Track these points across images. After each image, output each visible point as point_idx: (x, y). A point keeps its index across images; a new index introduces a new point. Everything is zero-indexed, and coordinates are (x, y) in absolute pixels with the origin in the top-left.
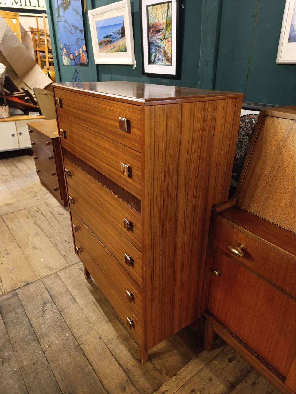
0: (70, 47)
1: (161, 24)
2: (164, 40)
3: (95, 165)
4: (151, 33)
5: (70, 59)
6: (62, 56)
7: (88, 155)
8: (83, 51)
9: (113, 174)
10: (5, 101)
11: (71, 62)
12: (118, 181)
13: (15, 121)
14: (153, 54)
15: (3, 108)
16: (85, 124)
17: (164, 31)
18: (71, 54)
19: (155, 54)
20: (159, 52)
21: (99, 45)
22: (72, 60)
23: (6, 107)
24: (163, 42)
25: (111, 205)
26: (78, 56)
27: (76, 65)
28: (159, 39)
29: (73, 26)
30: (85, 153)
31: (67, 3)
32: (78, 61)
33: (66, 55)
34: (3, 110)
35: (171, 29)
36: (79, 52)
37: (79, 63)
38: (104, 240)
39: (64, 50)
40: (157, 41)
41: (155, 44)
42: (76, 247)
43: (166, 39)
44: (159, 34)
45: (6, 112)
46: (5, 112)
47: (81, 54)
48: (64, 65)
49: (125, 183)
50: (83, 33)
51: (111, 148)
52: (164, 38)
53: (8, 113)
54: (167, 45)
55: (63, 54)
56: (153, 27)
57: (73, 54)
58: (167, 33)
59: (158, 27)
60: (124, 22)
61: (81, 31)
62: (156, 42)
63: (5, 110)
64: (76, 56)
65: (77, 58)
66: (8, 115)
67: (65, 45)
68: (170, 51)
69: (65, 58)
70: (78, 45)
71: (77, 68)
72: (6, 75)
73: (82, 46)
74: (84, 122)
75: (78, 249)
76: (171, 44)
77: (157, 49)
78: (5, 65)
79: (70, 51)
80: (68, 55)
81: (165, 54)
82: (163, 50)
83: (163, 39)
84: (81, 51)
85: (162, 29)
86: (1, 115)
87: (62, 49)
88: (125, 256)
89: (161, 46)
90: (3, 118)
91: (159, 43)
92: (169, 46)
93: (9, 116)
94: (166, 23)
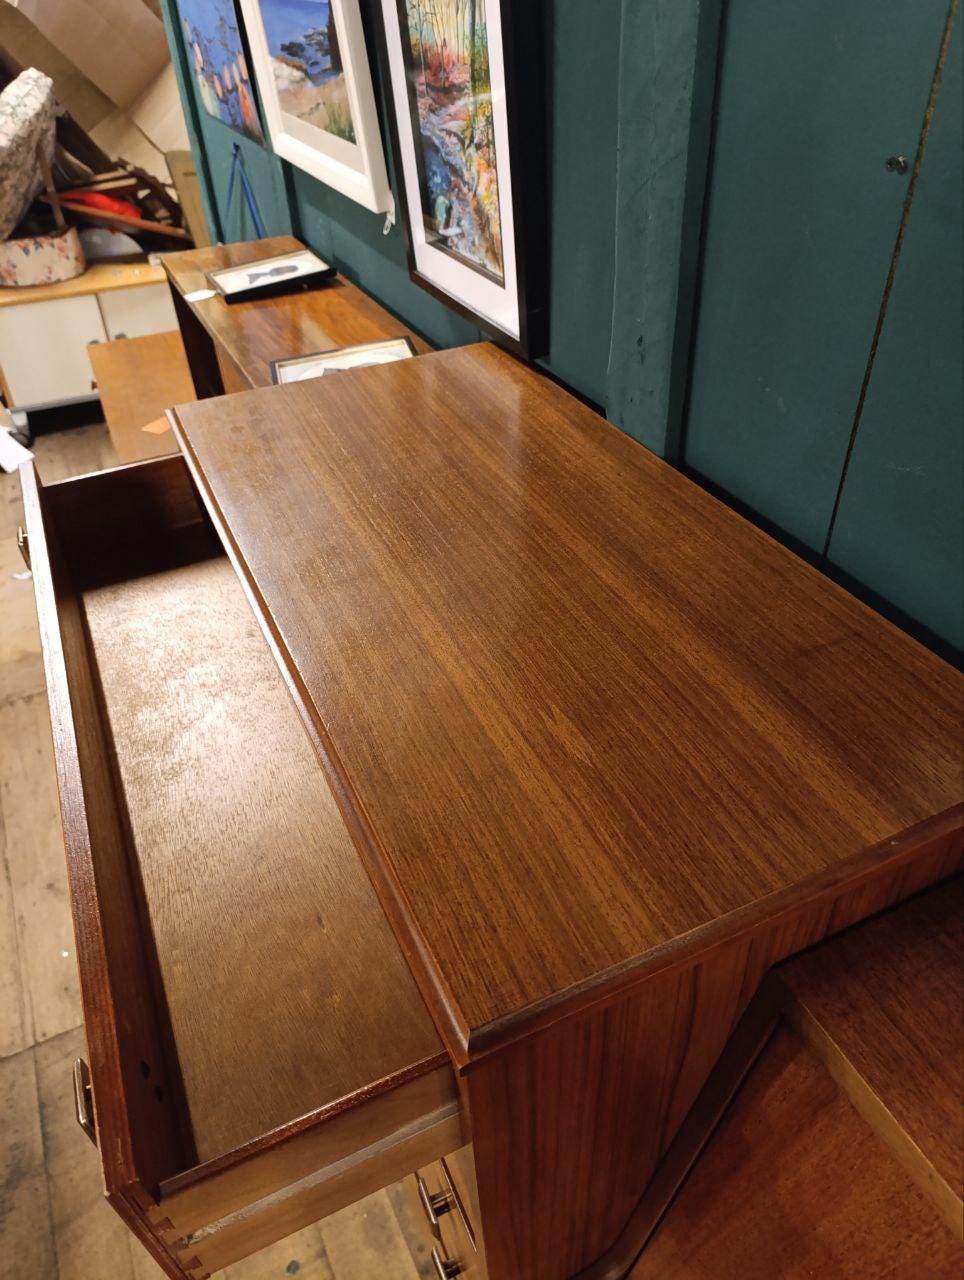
1: (454, 58)
2: (473, 147)
4: (422, 94)
5: (216, 96)
6: (195, 72)
8: (242, 80)
10: (60, 219)
11: (221, 110)
13: (96, 294)
15: (52, 246)
17: (467, 101)
18: (215, 77)
22: (222, 101)
23: (66, 241)
24: (471, 157)
26: (232, 91)
27: (235, 125)
28: (455, 135)
32: (235, 113)
33: (207, 73)
34: (55, 251)
36: (232, 75)
37: (239, 121)
39: (198, 51)
40: (447, 140)
41: (443, 153)
43: (478, 147)
44: (452, 108)
45: (67, 258)
46: (64, 260)
47: (240, 92)
52: (472, 137)
53: (76, 259)
54: (484, 177)
55: (198, 68)
56: (427, 64)
57: (220, 79)
58: (482, 119)
59: (445, 70)
62: (444, 143)
63: (61, 250)
64: (229, 92)
65: (230, 97)
66: (76, 268)
68: (497, 214)
69: (204, 85)
71: (238, 138)
72: (61, 111)
73: (235, 55)
76: (495, 179)
77: (450, 181)
78: (47, 74)
80: (208, 76)
81: (481, 219)
82: (471, 194)
83: (467, 142)
84: (236, 73)
85: (460, 90)
86: (50, 272)
87: (192, 46)
89: (462, 173)
90: (59, 281)
91: (456, 154)
92: (491, 187)
93: (81, 270)
94: (473, 61)
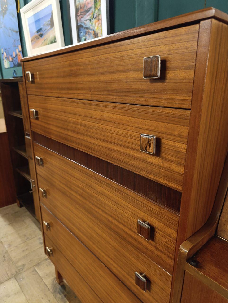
0: (8, 50)
1: (89, 2)
2: (94, 19)
3: (82, 145)
4: (79, 15)
5: (9, 62)
6: (3, 60)
7: (70, 134)
8: (19, 52)
9: (114, 154)
11: (11, 64)
12: (127, 164)
14: (82, 38)
16: (69, 93)
17: (93, 9)
18: (10, 57)
19: (85, 38)
20: (88, 34)
21: (32, 41)
22: (11, 62)
24: (93, 22)
25: (108, 198)
26: (15, 57)
27: (15, 66)
28: (88, 20)
29: (10, 29)
30: (66, 132)
31: (5, 9)
32: (15, 62)
33: (6, 58)
35: (100, 5)
36: (16, 53)
37: (16, 64)
38: (91, 243)
39: (5, 54)
40: (86, 22)
41: (84, 26)
42: (47, 248)
43: (95, 18)
44: (88, 14)
47: (18, 55)
48: (6, 69)
49: (141, 165)
50: (18, 33)
51: (114, 116)
52: (94, 17)
54: (97, 24)
55: (4, 58)
56: (81, 8)
57: (12, 56)
58: (97, 11)
59: (86, 6)
60: (52, 11)
61: (17, 32)
62: (85, 24)
64: (14, 58)
65: (14, 59)
67: (5, 49)
68: (101, 31)
69: (6, 62)
70: (15, 46)
71: (15, 69)
73: (18, 46)
74: (66, 92)
75: (49, 250)
76: (101, 22)
77: (86, 32)
79: (9, 54)
80: (7, 58)
81: (95, 35)
82: (92, 31)
83: (92, 19)
84: (17, 51)
85: (90, 8)
87: (3, 54)
88: (136, 275)
89: (90, 27)
91: (88, 24)
92: (99, 25)
